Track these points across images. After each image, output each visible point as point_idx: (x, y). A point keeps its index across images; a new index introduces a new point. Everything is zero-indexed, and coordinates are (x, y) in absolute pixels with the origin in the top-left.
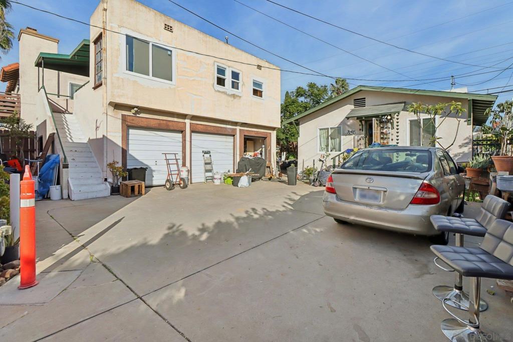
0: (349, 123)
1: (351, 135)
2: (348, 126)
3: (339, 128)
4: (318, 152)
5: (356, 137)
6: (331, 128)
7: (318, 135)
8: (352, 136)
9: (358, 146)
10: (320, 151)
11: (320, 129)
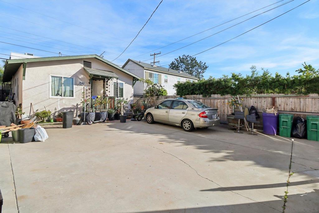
0: (80, 77)
1: (82, 85)
2: (80, 79)
3: (72, 78)
4: (51, 97)
5: (85, 87)
6: (64, 78)
7: (51, 81)
8: (82, 87)
9: (87, 94)
10: (52, 95)
11: (52, 77)
